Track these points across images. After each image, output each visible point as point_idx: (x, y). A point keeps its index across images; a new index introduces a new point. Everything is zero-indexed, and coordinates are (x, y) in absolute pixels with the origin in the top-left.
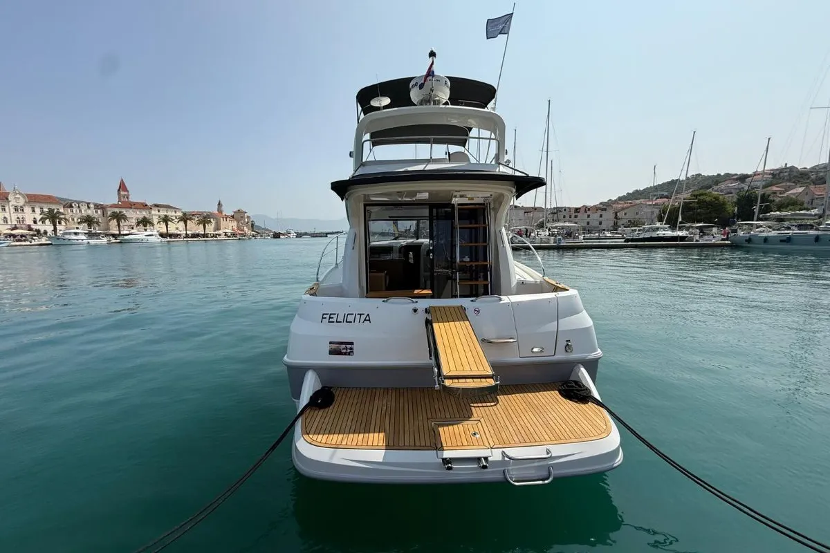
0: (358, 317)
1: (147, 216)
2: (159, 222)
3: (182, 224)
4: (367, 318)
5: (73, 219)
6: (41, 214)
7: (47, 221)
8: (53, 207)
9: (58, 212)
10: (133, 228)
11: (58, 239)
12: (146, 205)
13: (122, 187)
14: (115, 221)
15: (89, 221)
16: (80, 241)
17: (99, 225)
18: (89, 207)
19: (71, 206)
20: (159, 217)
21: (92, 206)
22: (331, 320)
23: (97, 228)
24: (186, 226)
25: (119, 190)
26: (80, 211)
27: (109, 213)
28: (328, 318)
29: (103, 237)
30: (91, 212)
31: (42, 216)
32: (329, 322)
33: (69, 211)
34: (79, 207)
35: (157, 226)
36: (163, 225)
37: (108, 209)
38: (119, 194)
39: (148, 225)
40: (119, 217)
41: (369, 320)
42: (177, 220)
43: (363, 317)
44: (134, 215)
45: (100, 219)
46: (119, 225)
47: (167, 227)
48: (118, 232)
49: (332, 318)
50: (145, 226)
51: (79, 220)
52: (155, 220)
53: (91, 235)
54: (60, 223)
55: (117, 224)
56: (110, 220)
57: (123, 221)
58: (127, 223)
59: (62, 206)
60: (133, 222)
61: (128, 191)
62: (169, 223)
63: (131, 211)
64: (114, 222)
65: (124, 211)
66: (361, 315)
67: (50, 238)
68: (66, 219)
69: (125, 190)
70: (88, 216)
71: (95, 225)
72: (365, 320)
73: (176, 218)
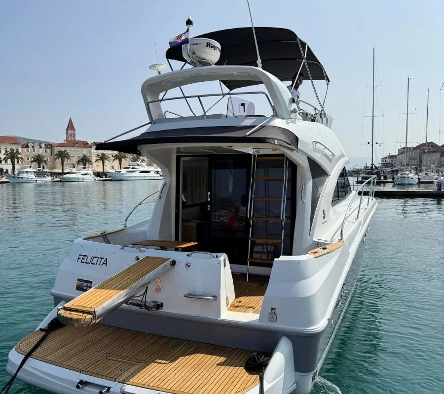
0: (100, 260)
1: (86, 155)
2: (97, 160)
3: (117, 162)
4: (105, 262)
5: (28, 159)
6: (4, 154)
7: (9, 161)
8: (15, 147)
9: (17, 152)
10: (74, 167)
11: (14, 177)
12: (87, 144)
13: (71, 126)
14: (60, 159)
15: (38, 160)
16: (30, 179)
17: (46, 164)
18: (40, 147)
19: (27, 146)
20: (98, 155)
21: (43, 145)
22: (83, 261)
23: (45, 167)
24: (120, 164)
25: (67, 129)
26: (34, 151)
27: (56, 152)
28: (81, 259)
29: (48, 176)
30: (41, 151)
31: (5, 156)
32: (81, 262)
33: (26, 150)
34: (33, 147)
35: (95, 164)
36: (100, 163)
37: (55, 148)
38: (67, 133)
39: (87, 163)
40: (63, 156)
41: (106, 264)
42: (113, 158)
43: (103, 260)
44: (75, 154)
45: (48, 158)
46: (62, 164)
47: (103, 166)
48: (61, 171)
49: (84, 259)
50: (85, 165)
51: (32, 159)
52: (94, 159)
53: (38, 174)
54: (18, 162)
55: (61, 162)
56: (55, 159)
57: (66, 159)
58: (69, 162)
59: (20, 147)
60: (75, 160)
61: (74, 130)
62: (106, 161)
63: (73, 149)
64: (59, 161)
65: (68, 150)
66: (102, 258)
67: (8, 176)
68: (22, 158)
69: (73, 129)
70: (39, 155)
71: (44, 164)
72: (104, 263)
73: (112, 156)
